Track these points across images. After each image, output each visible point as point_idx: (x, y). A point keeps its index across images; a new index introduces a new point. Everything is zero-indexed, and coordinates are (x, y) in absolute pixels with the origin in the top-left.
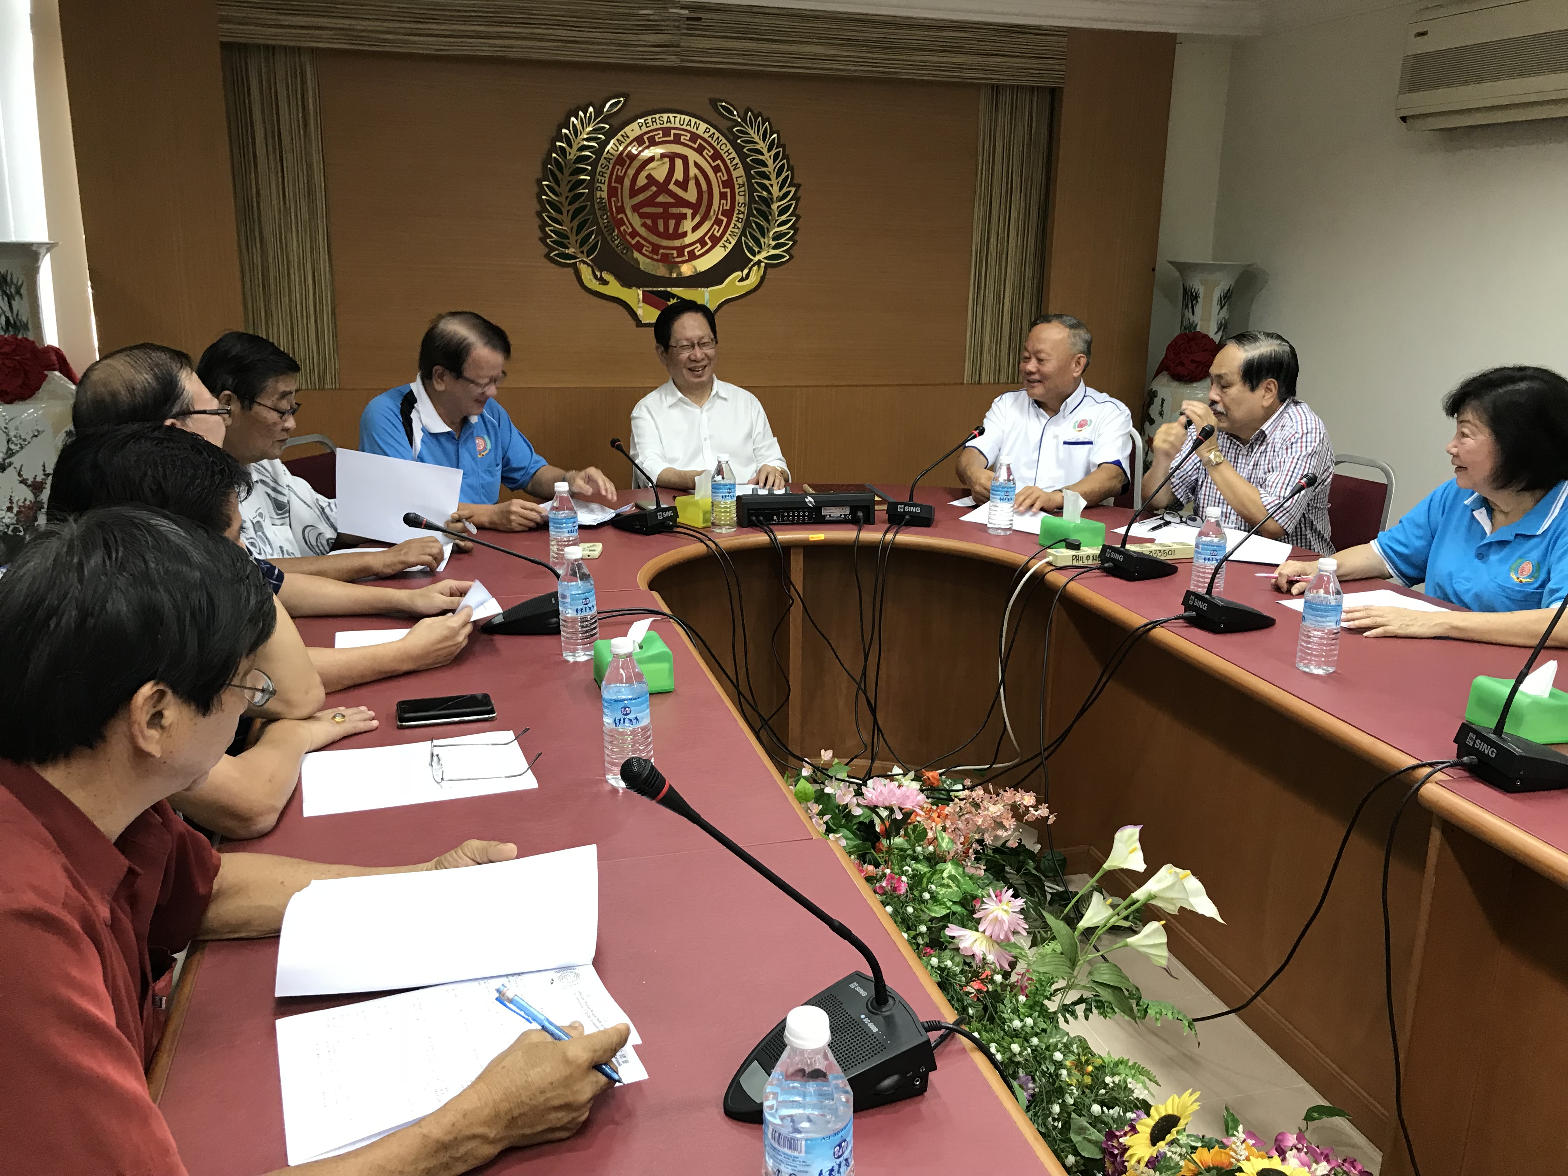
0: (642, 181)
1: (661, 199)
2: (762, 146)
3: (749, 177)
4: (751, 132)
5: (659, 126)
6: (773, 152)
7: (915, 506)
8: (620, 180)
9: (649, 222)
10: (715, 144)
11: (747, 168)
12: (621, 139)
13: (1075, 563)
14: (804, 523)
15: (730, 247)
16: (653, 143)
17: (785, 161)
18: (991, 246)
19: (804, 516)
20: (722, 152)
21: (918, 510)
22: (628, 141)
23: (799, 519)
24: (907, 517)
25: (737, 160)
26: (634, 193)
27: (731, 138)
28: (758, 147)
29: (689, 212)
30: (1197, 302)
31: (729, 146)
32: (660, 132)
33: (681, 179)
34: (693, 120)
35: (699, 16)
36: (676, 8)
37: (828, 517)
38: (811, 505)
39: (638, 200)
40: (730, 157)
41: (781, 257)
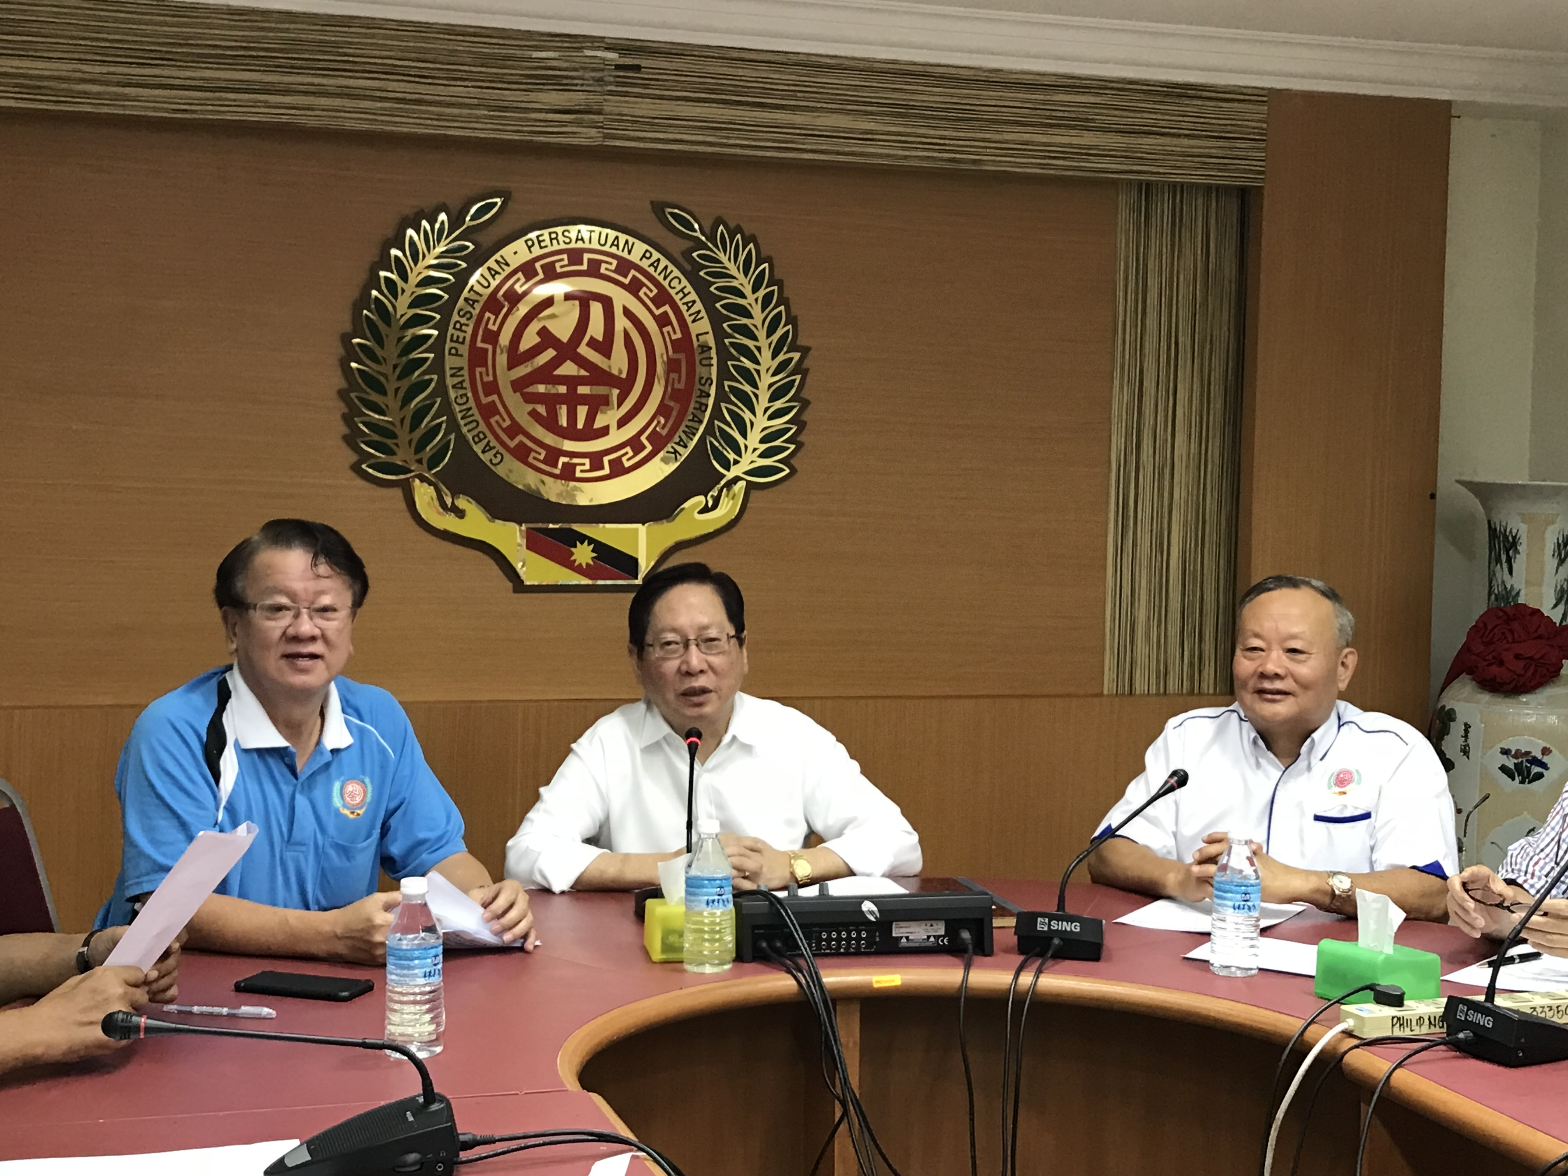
0: (530, 339)
1: (561, 371)
2: (744, 283)
4: (723, 258)
5: (563, 246)
6: (762, 293)
7: (1071, 919)
8: (492, 337)
10: (660, 278)
12: (496, 267)
13: (1398, 1033)
14: (858, 953)
15: (685, 453)
16: (551, 274)
17: (782, 308)
18: (1144, 454)
19: (859, 939)
20: (672, 292)
21: (1076, 927)
22: (508, 270)
23: (849, 945)
24: (1056, 941)
26: (516, 358)
27: (688, 267)
30: (1517, 552)
31: (685, 283)
32: (565, 256)
33: (600, 336)
34: (623, 238)
35: (636, 62)
36: (598, 48)
37: (904, 940)
38: (872, 919)
39: (522, 371)
40: (686, 300)
41: (775, 470)
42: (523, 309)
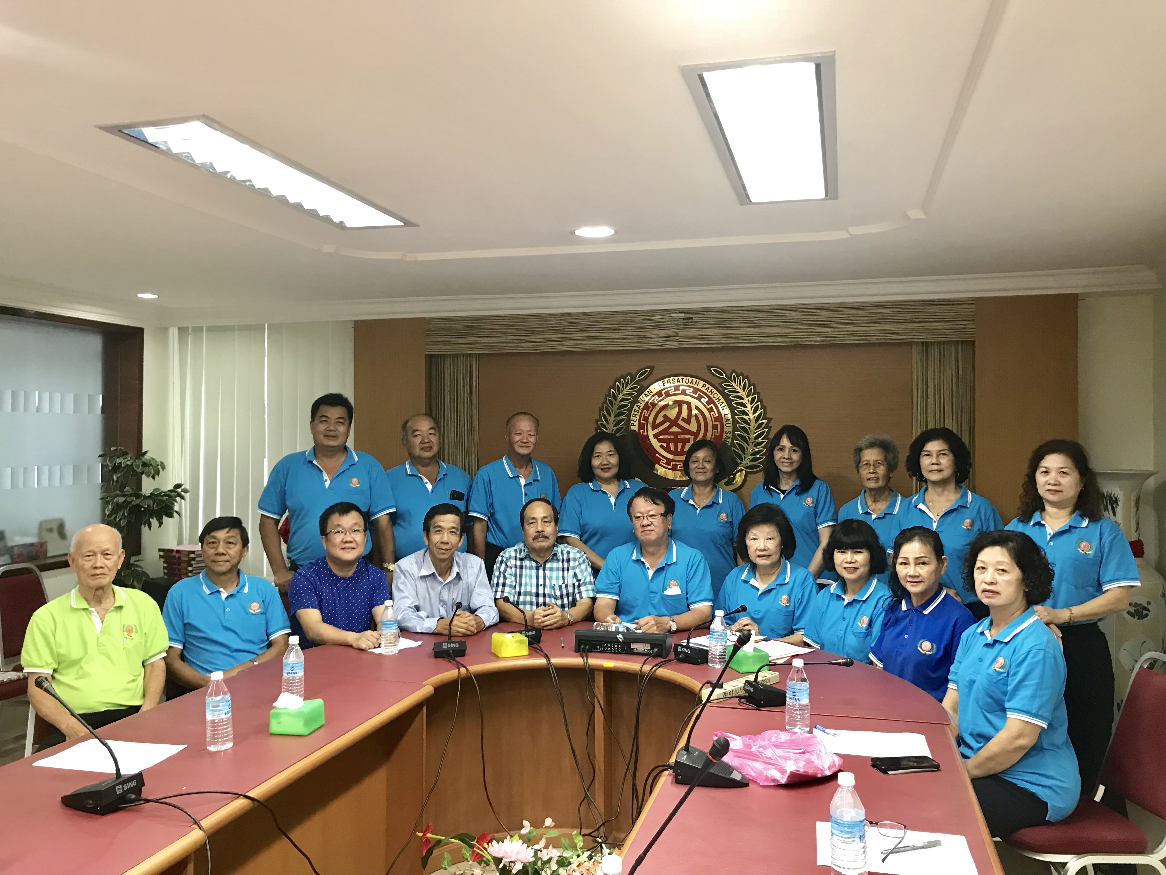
0: (660, 419)
1: (671, 430)
3: (733, 414)
4: (735, 385)
5: (672, 385)
6: (750, 398)
7: (688, 648)
8: (646, 419)
10: (710, 394)
11: (732, 409)
12: (647, 393)
14: (618, 653)
16: (668, 394)
17: (759, 403)
19: (618, 648)
20: (714, 399)
21: (689, 651)
22: (652, 394)
23: (614, 650)
24: (682, 655)
25: (725, 404)
26: (655, 426)
27: (721, 389)
28: (739, 394)
29: (690, 438)
30: (1117, 505)
32: (673, 388)
33: (686, 417)
34: (695, 380)
35: (691, 316)
36: (676, 313)
37: (635, 650)
38: (621, 641)
39: (656, 431)
40: (720, 402)
41: (758, 467)
42: (657, 409)
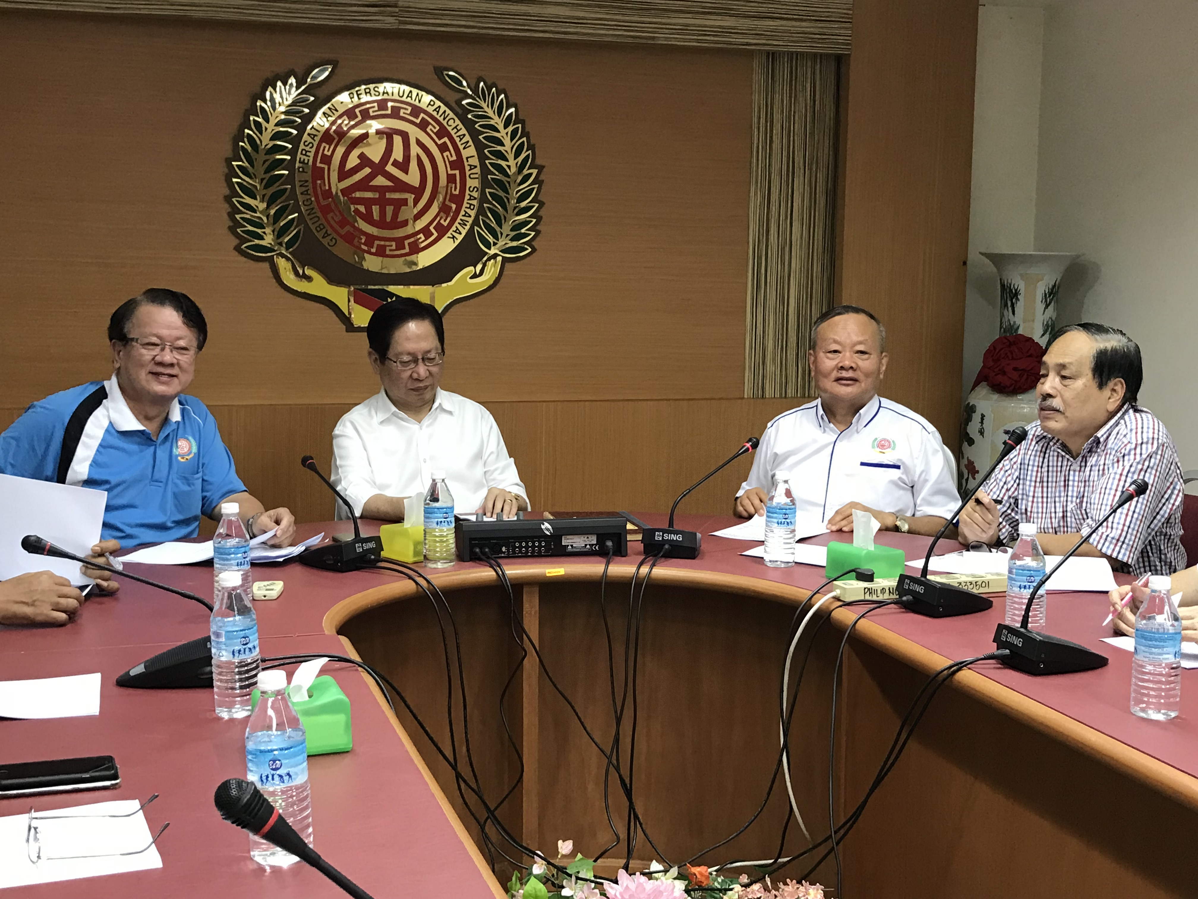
0: (353, 161)
1: (374, 183)
3: (482, 158)
4: (484, 105)
5: (374, 98)
6: (510, 128)
7: (676, 533)
8: (328, 160)
9: (362, 209)
10: (441, 119)
11: (480, 148)
12: (329, 112)
13: (868, 597)
14: (540, 556)
15: (460, 238)
16: (367, 117)
17: (525, 139)
18: (771, 238)
19: (540, 546)
20: (449, 129)
21: (679, 538)
22: (337, 114)
23: (533, 551)
24: (667, 546)
25: (467, 138)
26: (343, 175)
27: (460, 111)
28: (492, 122)
29: (411, 197)
30: (1018, 299)
31: (458, 122)
32: (376, 104)
33: (400, 159)
34: (415, 91)
37: (570, 547)
38: (548, 533)
39: (348, 182)
40: (459, 133)
41: (521, 249)
42: (347, 141)
